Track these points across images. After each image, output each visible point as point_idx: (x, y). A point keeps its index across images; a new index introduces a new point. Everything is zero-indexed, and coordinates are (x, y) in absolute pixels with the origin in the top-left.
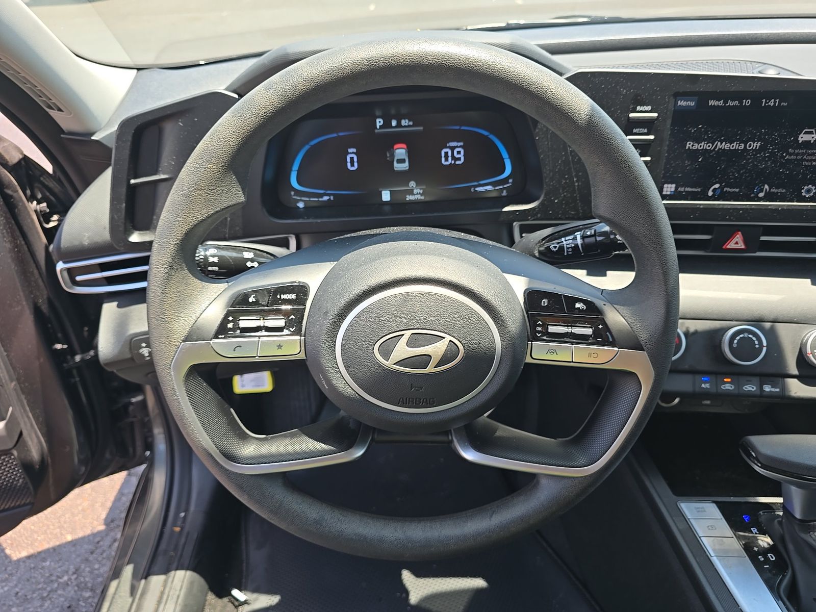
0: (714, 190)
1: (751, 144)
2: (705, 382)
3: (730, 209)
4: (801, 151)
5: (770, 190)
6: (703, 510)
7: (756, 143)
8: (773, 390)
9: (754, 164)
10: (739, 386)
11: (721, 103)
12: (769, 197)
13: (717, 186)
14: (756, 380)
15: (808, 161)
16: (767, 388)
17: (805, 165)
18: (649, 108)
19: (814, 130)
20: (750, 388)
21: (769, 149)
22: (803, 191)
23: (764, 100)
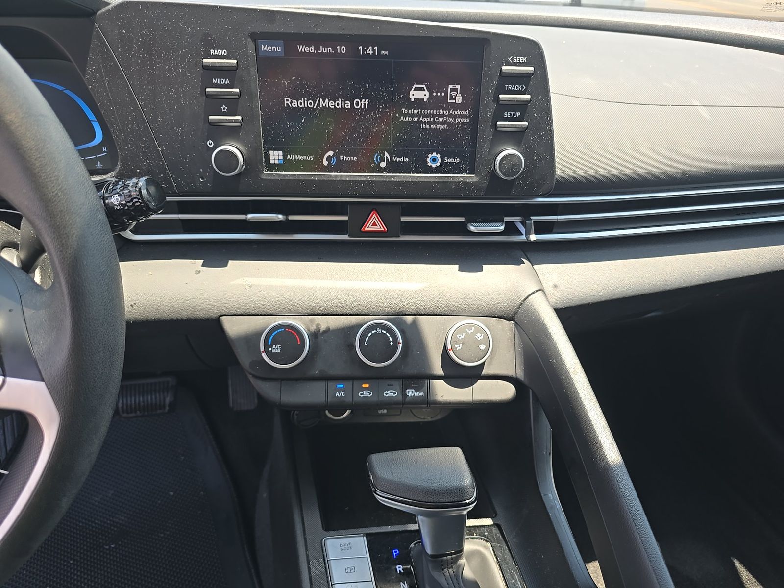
0: (329, 159)
1: (357, 102)
2: (340, 390)
3: (350, 181)
4: (415, 112)
5: (391, 158)
6: (349, 547)
7: (364, 100)
8: (417, 394)
9: (365, 126)
10: (378, 392)
11: (311, 49)
12: (393, 167)
13: (331, 153)
14: (397, 384)
15: (425, 123)
16: (410, 393)
17: (424, 129)
18: (223, 52)
19: (424, 86)
20: (391, 394)
21: (379, 108)
22: (428, 160)
23: (361, 47)
